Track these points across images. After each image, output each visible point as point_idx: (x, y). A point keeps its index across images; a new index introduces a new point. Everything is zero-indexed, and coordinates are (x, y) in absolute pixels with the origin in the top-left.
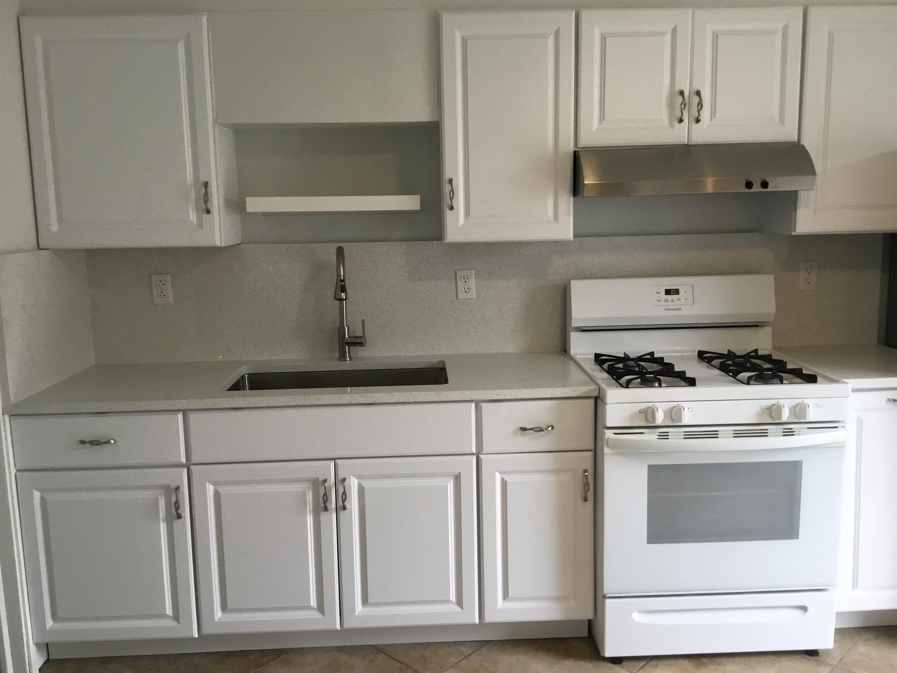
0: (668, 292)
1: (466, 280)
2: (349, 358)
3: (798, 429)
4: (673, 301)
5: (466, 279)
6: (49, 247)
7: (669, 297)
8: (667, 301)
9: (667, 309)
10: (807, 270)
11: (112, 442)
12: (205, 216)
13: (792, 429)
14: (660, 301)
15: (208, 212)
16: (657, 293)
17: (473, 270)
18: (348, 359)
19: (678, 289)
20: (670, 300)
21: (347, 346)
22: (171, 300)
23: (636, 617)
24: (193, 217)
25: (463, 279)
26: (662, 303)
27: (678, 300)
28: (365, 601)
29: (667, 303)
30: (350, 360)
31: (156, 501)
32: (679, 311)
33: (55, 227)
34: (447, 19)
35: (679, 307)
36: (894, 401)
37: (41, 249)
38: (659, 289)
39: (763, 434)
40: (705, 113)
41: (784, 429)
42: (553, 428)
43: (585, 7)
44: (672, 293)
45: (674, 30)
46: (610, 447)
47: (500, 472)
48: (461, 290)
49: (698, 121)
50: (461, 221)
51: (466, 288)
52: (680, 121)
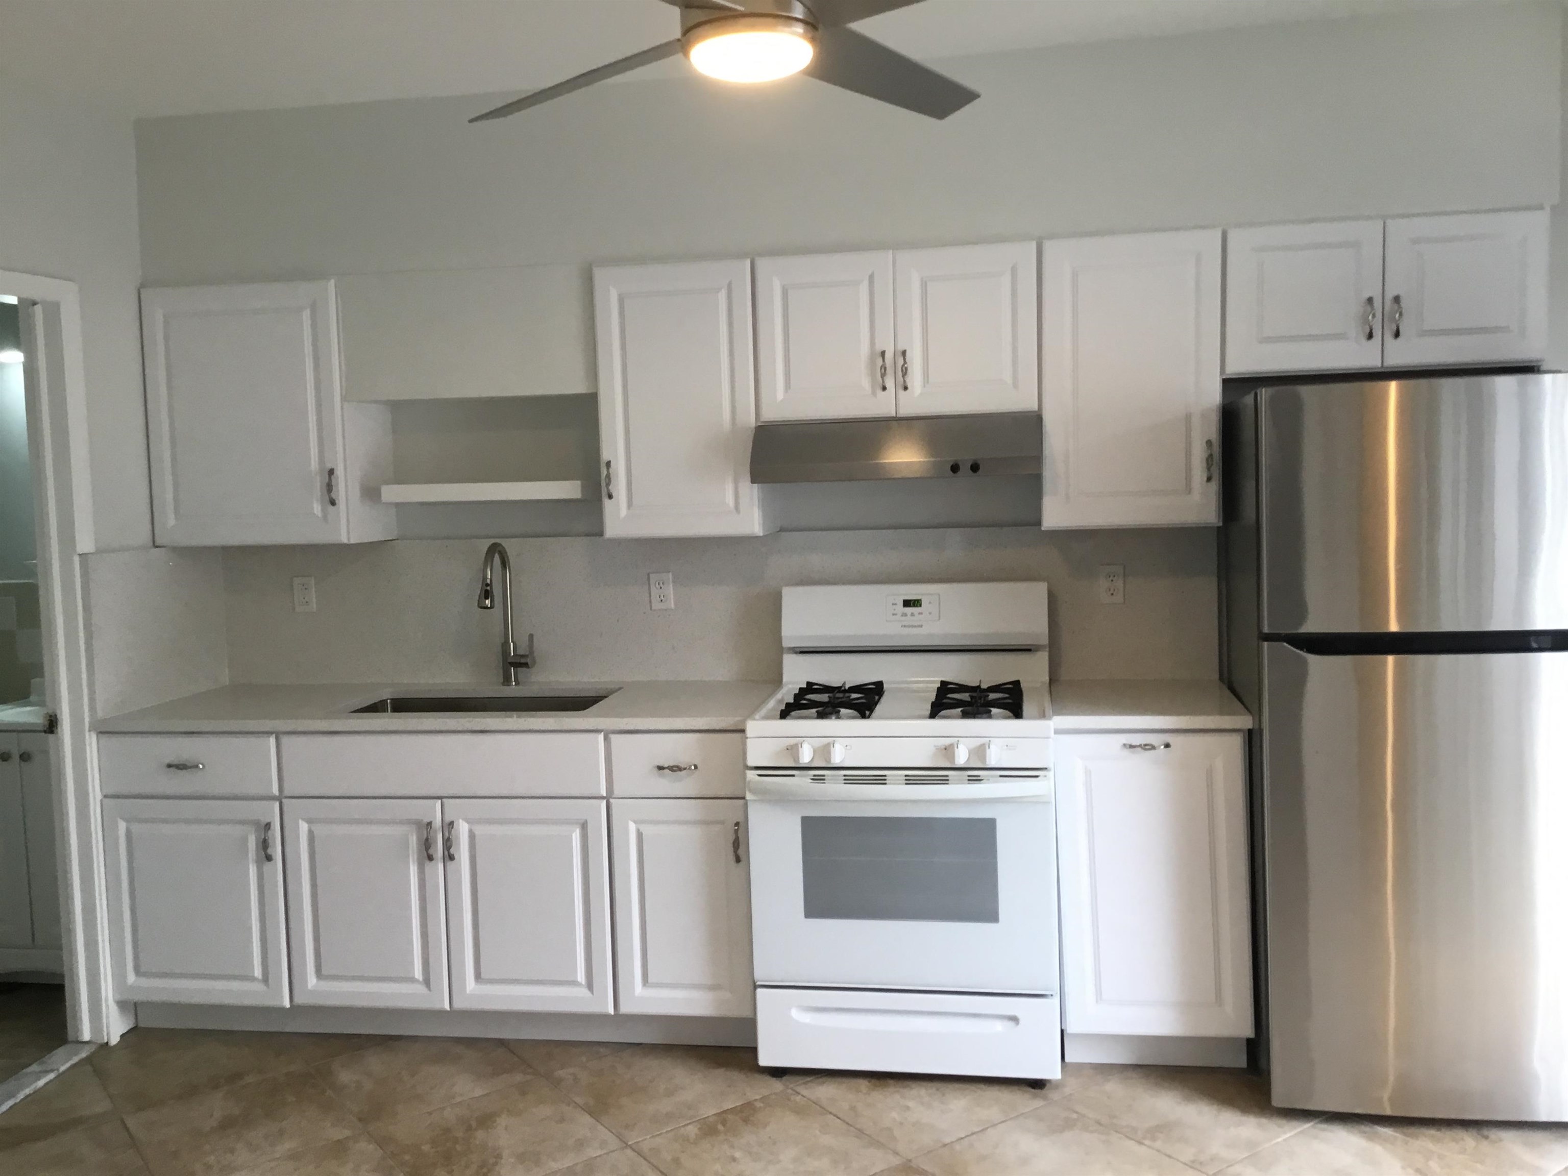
0: (907, 603)
1: (662, 586)
2: (515, 681)
3: (988, 776)
4: (912, 615)
5: (661, 584)
6: (165, 545)
7: (909, 610)
8: (905, 615)
9: (905, 626)
10: (1110, 577)
11: (201, 766)
12: (331, 508)
13: (979, 776)
14: (896, 614)
15: (333, 503)
16: (893, 604)
17: (670, 573)
18: (514, 683)
19: (921, 600)
20: (909, 614)
21: (512, 668)
22: (315, 608)
23: (795, 1014)
24: (317, 509)
25: (657, 583)
26: (898, 617)
27: (920, 613)
28: (478, 976)
29: (904, 618)
30: (515, 684)
31: (245, 840)
32: (919, 629)
33: (172, 522)
35: (920, 623)
36: (1131, 747)
37: (157, 547)
38: (894, 599)
39: (944, 781)
40: (915, 378)
41: (969, 776)
42: (696, 767)
43: (761, 255)
44: (912, 604)
45: (871, 277)
46: (753, 792)
47: (635, 822)
48: (656, 598)
49: (905, 387)
50: (623, 511)
51: (662, 596)
52: (884, 388)
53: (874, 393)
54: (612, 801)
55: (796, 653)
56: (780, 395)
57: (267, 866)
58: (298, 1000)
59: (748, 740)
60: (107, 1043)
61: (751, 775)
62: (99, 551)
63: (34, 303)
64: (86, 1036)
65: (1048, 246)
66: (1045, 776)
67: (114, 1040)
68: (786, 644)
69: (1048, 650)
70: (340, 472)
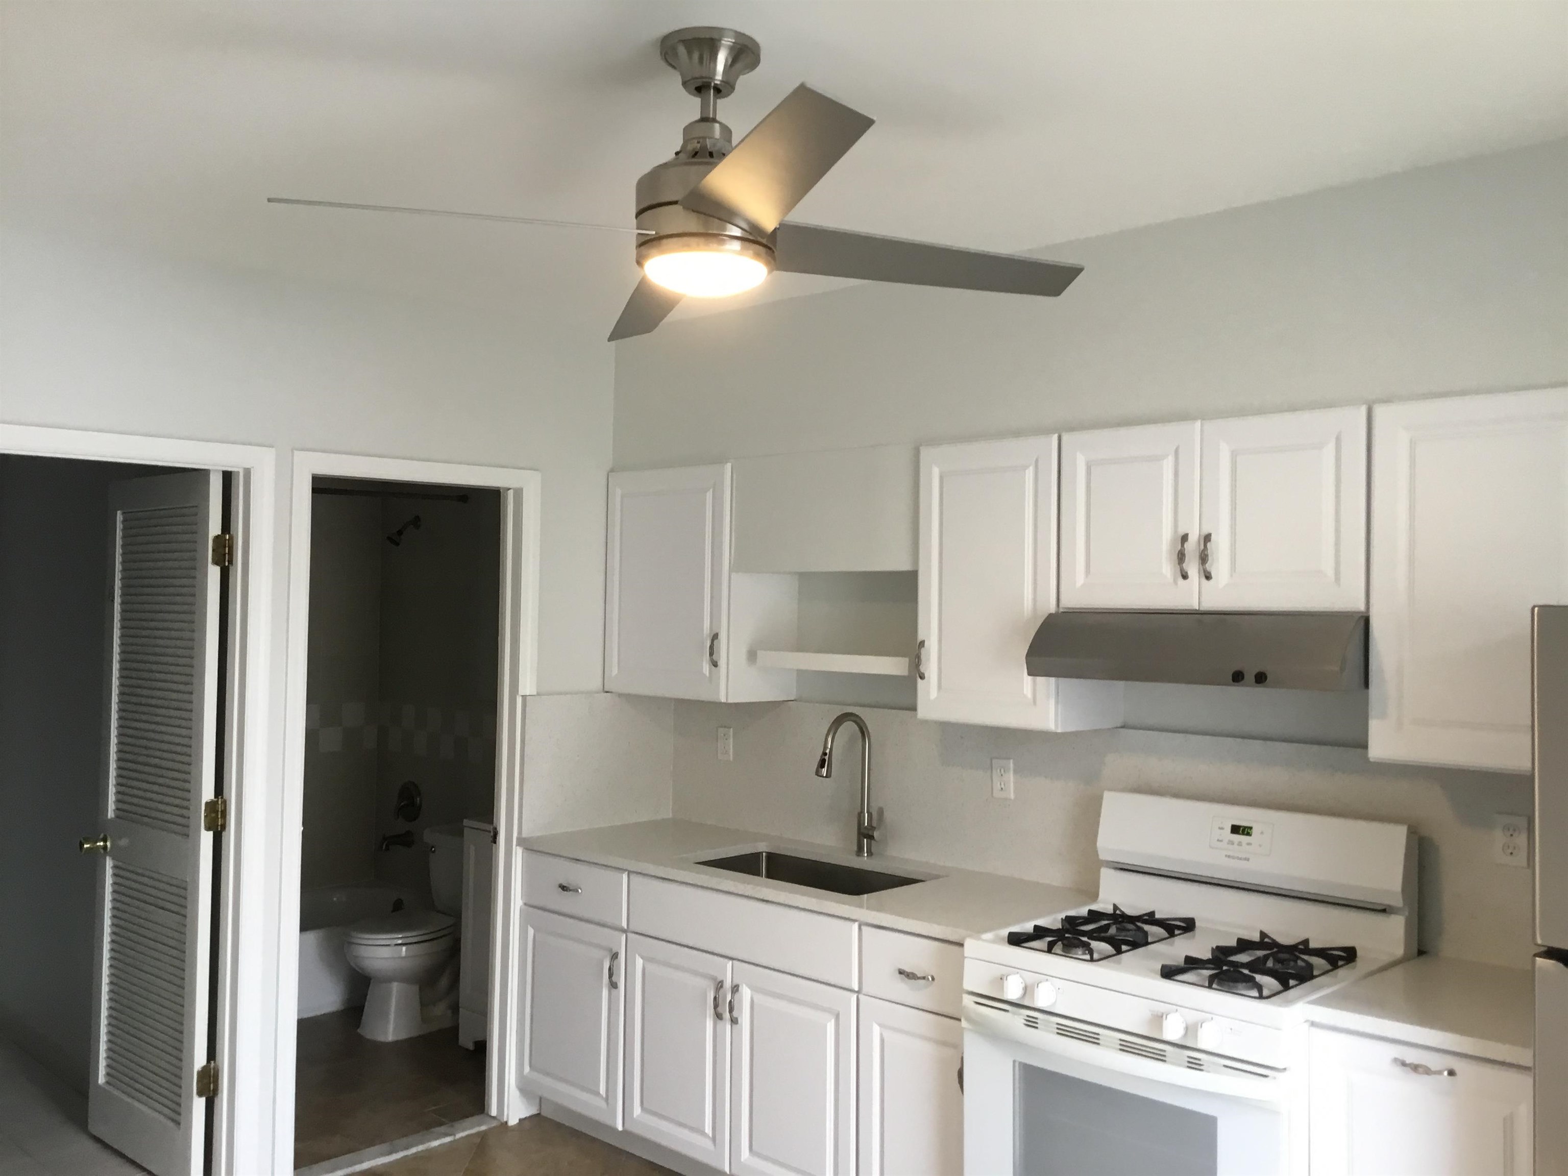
0: (1235, 829)
1: (1003, 773)
3: (1211, 1062)
4: (1240, 844)
5: (1003, 771)
6: (613, 691)
7: (1237, 838)
8: (1231, 843)
9: (1229, 856)
10: (1509, 830)
11: (580, 891)
12: (713, 669)
13: (1199, 1060)
14: (1221, 841)
15: (715, 664)
16: (1219, 828)
17: (1011, 761)
18: (866, 855)
19: (1251, 827)
20: (1236, 842)
21: (865, 840)
22: (731, 758)
24: (706, 667)
25: (999, 771)
26: (1223, 845)
27: (1249, 844)
28: (751, 1146)
29: (1230, 847)
31: (601, 965)
32: (1246, 862)
33: (616, 677)
34: (926, 454)
35: (1247, 856)
36: (1404, 1064)
37: (607, 692)
38: (1222, 823)
39: (1160, 1057)
40: (1220, 564)
41: (1189, 1057)
42: (933, 979)
43: (1071, 429)
44: (1241, 832)
45: (1177, 452)
46: (969, 1020)
47: (880, 1025)
48: (997, 786)
49: (1208, 577)
50: (934, 694)
51: (1002, 784)
52: (1185, 576)
53: (1175, 582)
54: (861, 996)
55: (1116, 869)
56: (1080, 580)
57: (614, 991)
58: (629, 1127)
59: (966, 961)
60: (506, 1123)
61: (968, 1001)
62: (538, 694)
63: (509, 489)
64: (494, 1112)
65: (1380, 412)
66: (1275, 1078)
67: (513, 1121)
68: (1103, 856)
69: (1407, 913)
70: (723, 637)
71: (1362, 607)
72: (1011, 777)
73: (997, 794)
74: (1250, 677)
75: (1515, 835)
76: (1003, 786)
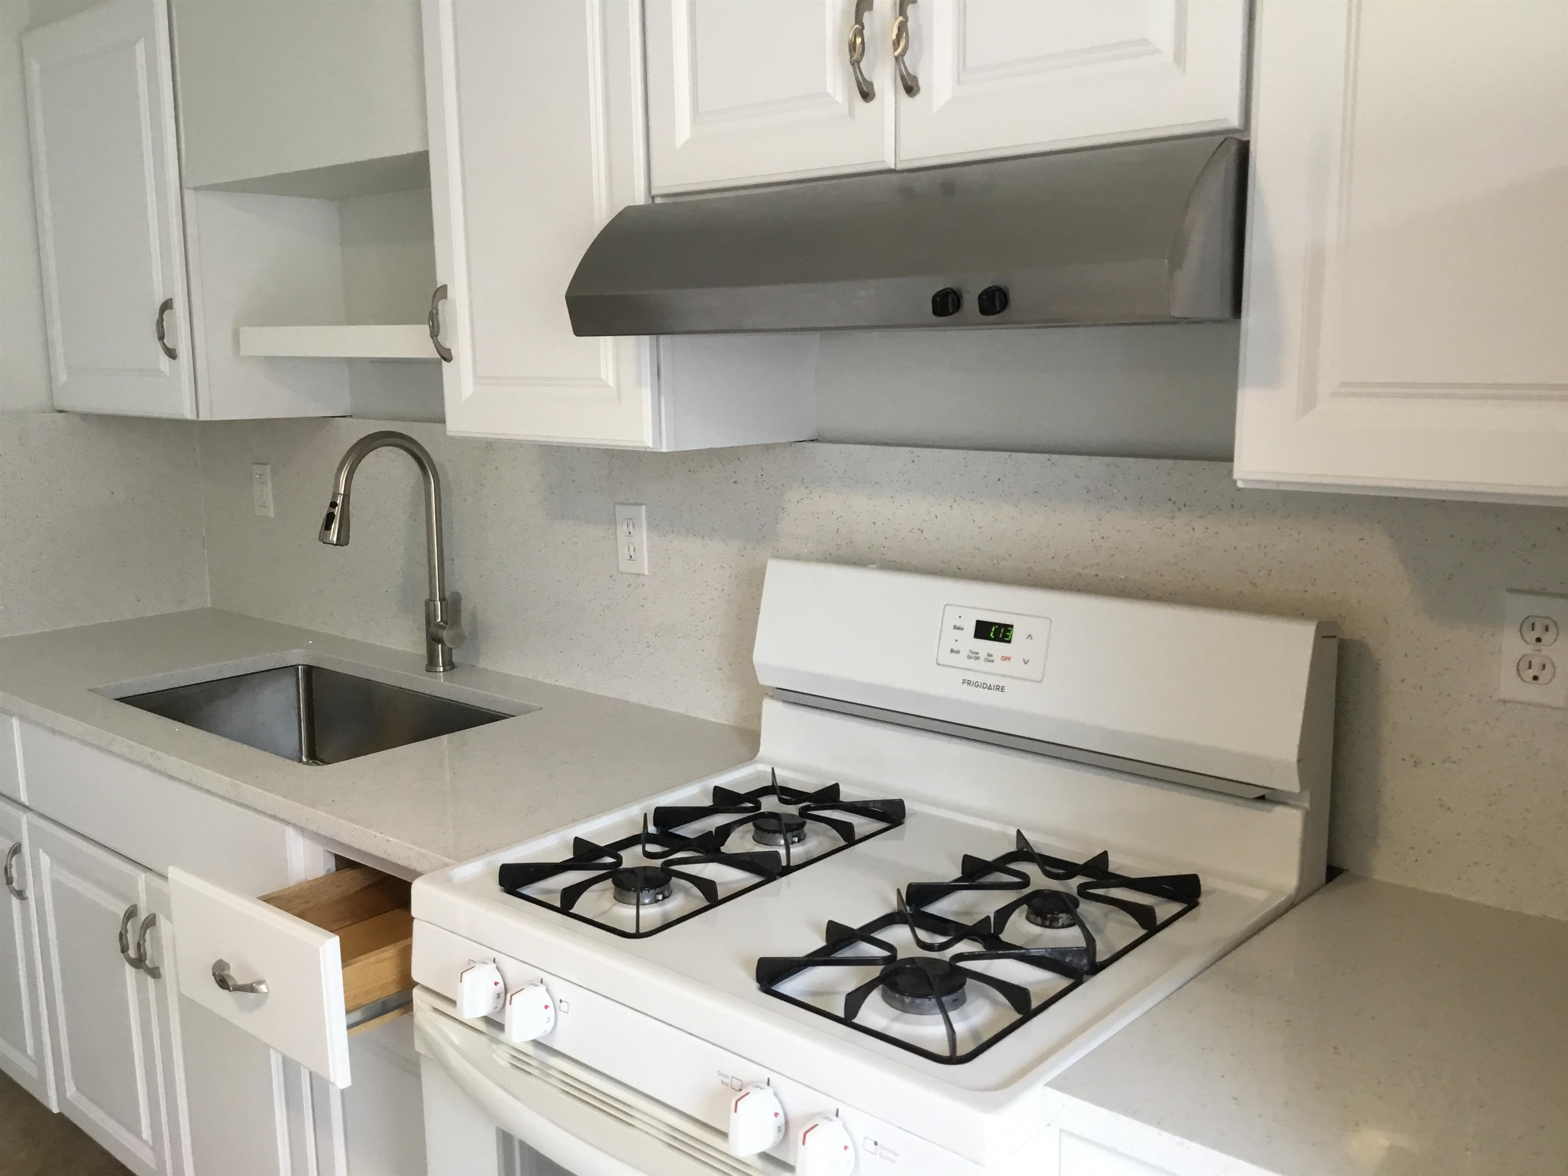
0: (983, 630)
1: (631, 530)
2: (443, 664)
4: (989, 658)
5: (631, 527)
6: (67, 409)
7: (983, 646)
8: (975, 656)
9: (969, 683)
10: (1533, 628)
12: (172, 363)
14: (958, 652)
15: (171, 355)
16: (955, 627)
17: (640, 508)
18: (442, 669)
19: (1012, 626)
20: (983, 655)
21: (439, 646)
22: (271, 514)
25: (625, 525)
26: (961, 660)
27: (1005, 659)
29: (972, 664)
30: (444, 671)
32: (999, 693)
35: (1000, 682)
37: (59, 411)
38: (959, 617)
40: (934, 56)
44: (992, 634)
48: (624, 553)
49: (910, 88)
50: (467, 387)
51: (631, 549)
52: (867, 94)
53: (850, 110)
55: (789, 702)
57: (22, 903)
58: (66, 1111)
61: (420, 1001)
68: (766, 679)
69: (1307, 805)
70: (180, 306)
71: (1234, 120)
72: (643, 536)
73: (625, 565)
74: (971, 303)
75: (1547, 638)
76: (632, 553)
